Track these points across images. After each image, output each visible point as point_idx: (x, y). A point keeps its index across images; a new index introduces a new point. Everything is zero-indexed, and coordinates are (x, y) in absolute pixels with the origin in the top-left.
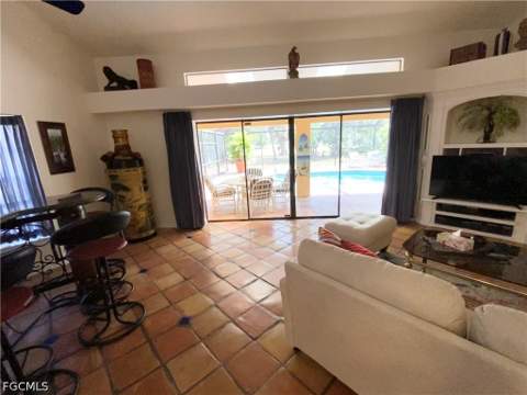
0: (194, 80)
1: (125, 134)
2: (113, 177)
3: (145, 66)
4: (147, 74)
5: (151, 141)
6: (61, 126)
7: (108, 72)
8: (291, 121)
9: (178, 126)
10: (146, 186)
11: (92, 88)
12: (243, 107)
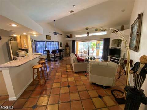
0: (76, 36)
1: (68, 43)
2: (66, 48)
3: (71, 35)
4: (71, 36)
5: (70, 44)
6: (62, 42)
7: (67, 36)
8: (89, 41)
9: (74, 42)
10: (69, 49)
11: (66, 38)
12: (82, 40)
